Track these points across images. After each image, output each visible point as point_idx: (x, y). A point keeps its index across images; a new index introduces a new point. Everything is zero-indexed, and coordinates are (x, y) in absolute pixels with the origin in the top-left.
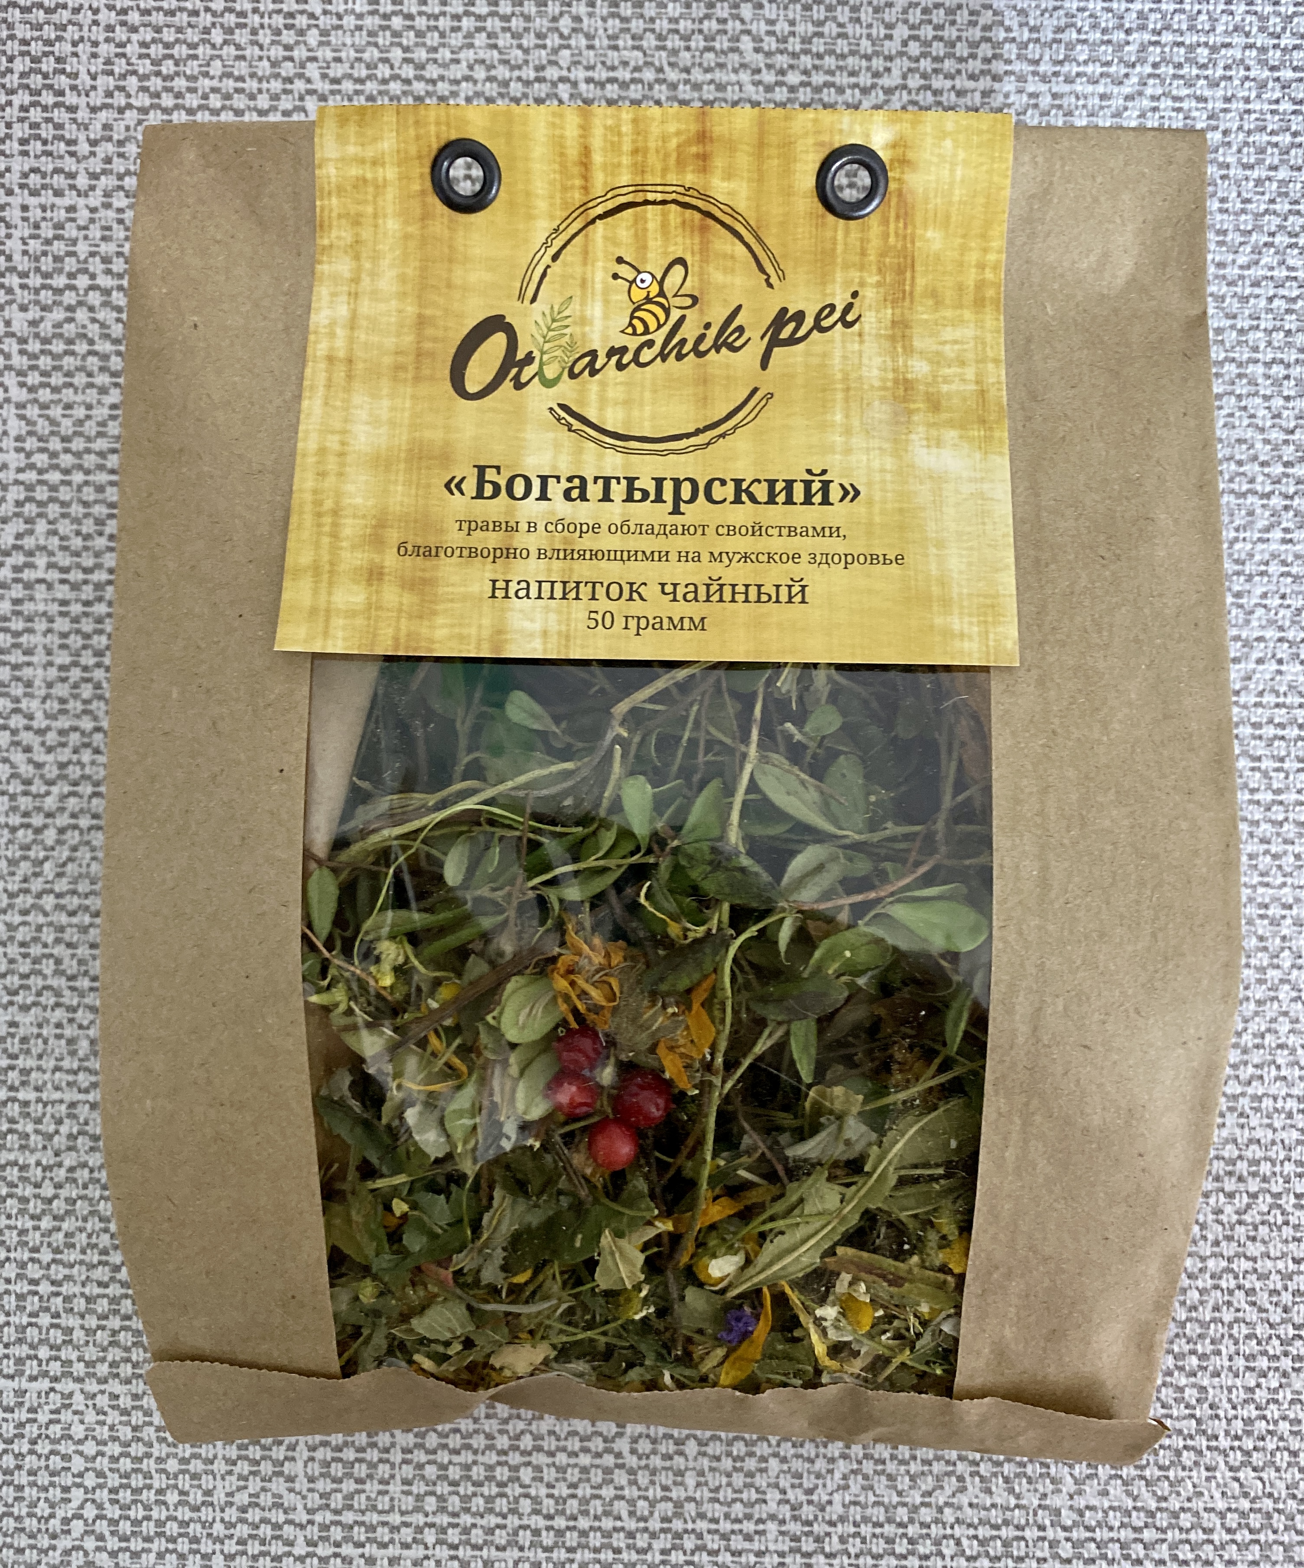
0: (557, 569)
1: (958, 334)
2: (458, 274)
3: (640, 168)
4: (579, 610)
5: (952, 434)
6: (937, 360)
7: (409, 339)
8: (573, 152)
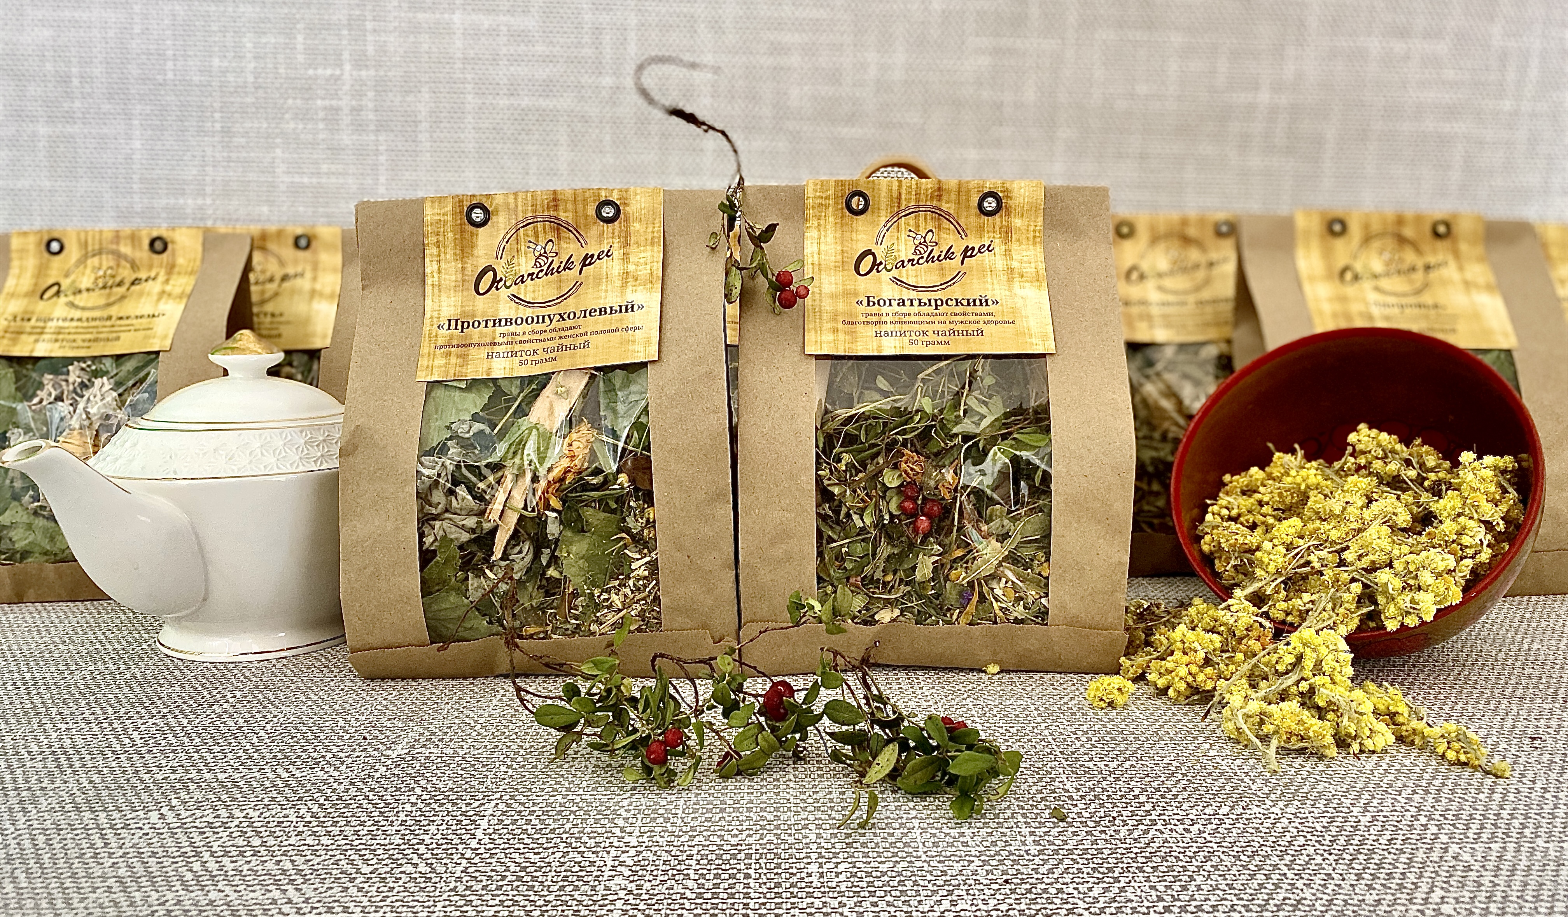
0: (897, 327)
1: (1028, 253)
2: (854, 237)
3: (918, 200)
4: (906, 340)
5: (1027, 285)
6: (1021, 262)
7: (839, 258)
8: (895, 194)
